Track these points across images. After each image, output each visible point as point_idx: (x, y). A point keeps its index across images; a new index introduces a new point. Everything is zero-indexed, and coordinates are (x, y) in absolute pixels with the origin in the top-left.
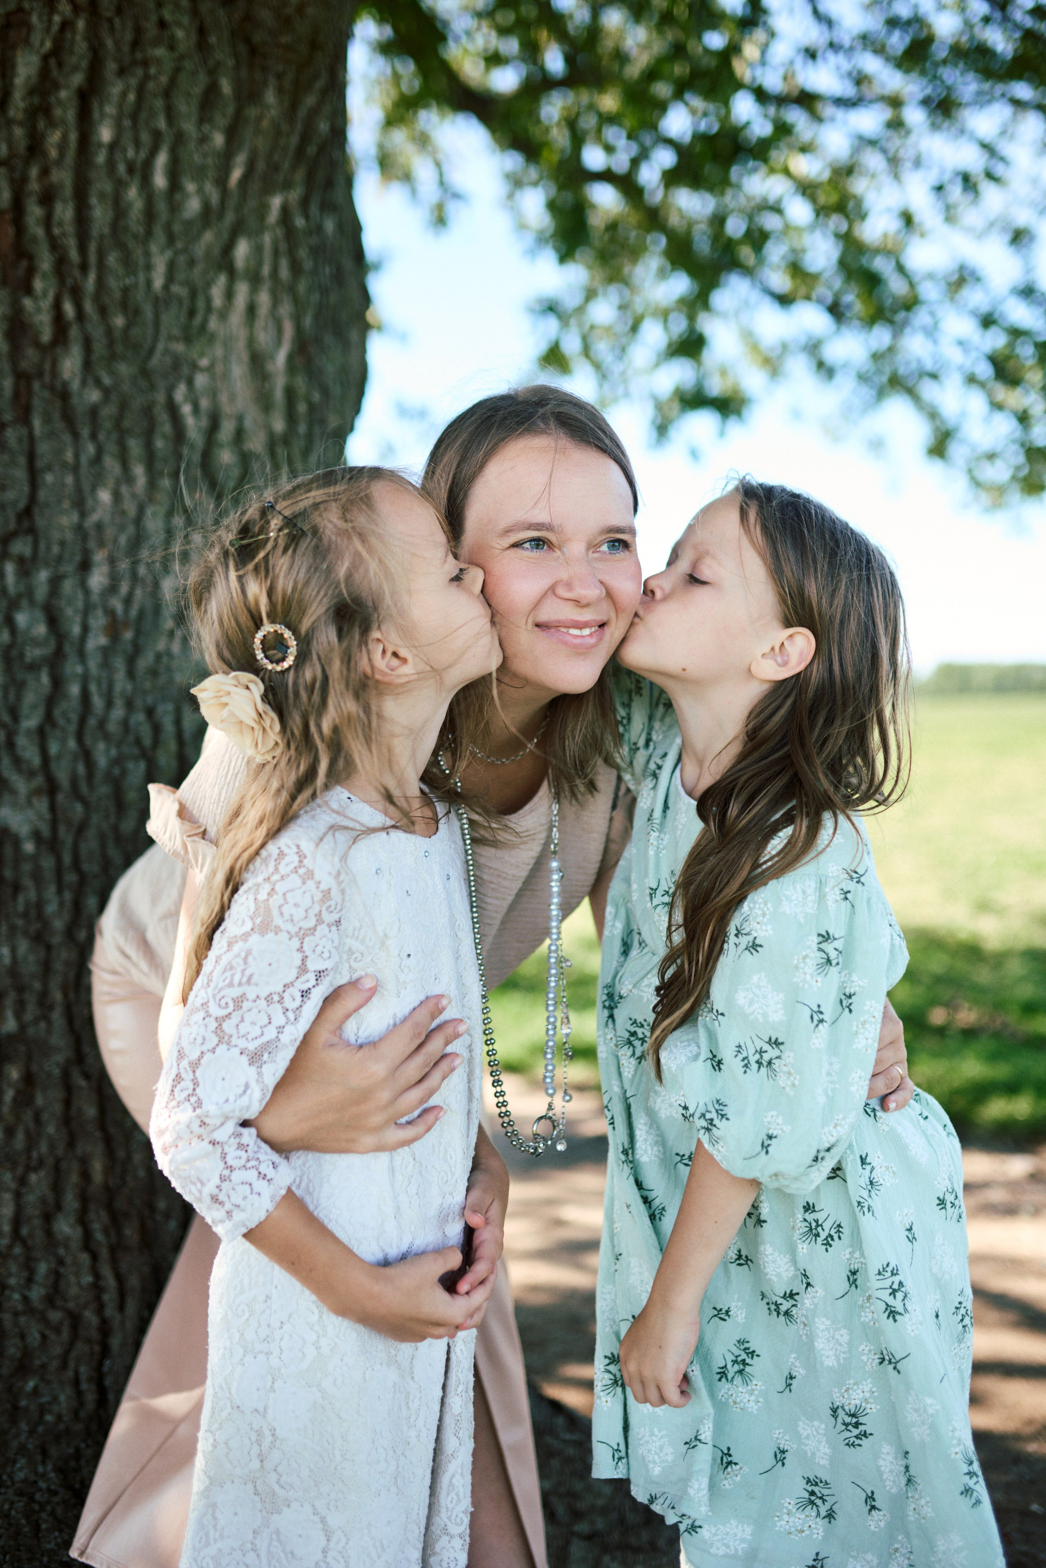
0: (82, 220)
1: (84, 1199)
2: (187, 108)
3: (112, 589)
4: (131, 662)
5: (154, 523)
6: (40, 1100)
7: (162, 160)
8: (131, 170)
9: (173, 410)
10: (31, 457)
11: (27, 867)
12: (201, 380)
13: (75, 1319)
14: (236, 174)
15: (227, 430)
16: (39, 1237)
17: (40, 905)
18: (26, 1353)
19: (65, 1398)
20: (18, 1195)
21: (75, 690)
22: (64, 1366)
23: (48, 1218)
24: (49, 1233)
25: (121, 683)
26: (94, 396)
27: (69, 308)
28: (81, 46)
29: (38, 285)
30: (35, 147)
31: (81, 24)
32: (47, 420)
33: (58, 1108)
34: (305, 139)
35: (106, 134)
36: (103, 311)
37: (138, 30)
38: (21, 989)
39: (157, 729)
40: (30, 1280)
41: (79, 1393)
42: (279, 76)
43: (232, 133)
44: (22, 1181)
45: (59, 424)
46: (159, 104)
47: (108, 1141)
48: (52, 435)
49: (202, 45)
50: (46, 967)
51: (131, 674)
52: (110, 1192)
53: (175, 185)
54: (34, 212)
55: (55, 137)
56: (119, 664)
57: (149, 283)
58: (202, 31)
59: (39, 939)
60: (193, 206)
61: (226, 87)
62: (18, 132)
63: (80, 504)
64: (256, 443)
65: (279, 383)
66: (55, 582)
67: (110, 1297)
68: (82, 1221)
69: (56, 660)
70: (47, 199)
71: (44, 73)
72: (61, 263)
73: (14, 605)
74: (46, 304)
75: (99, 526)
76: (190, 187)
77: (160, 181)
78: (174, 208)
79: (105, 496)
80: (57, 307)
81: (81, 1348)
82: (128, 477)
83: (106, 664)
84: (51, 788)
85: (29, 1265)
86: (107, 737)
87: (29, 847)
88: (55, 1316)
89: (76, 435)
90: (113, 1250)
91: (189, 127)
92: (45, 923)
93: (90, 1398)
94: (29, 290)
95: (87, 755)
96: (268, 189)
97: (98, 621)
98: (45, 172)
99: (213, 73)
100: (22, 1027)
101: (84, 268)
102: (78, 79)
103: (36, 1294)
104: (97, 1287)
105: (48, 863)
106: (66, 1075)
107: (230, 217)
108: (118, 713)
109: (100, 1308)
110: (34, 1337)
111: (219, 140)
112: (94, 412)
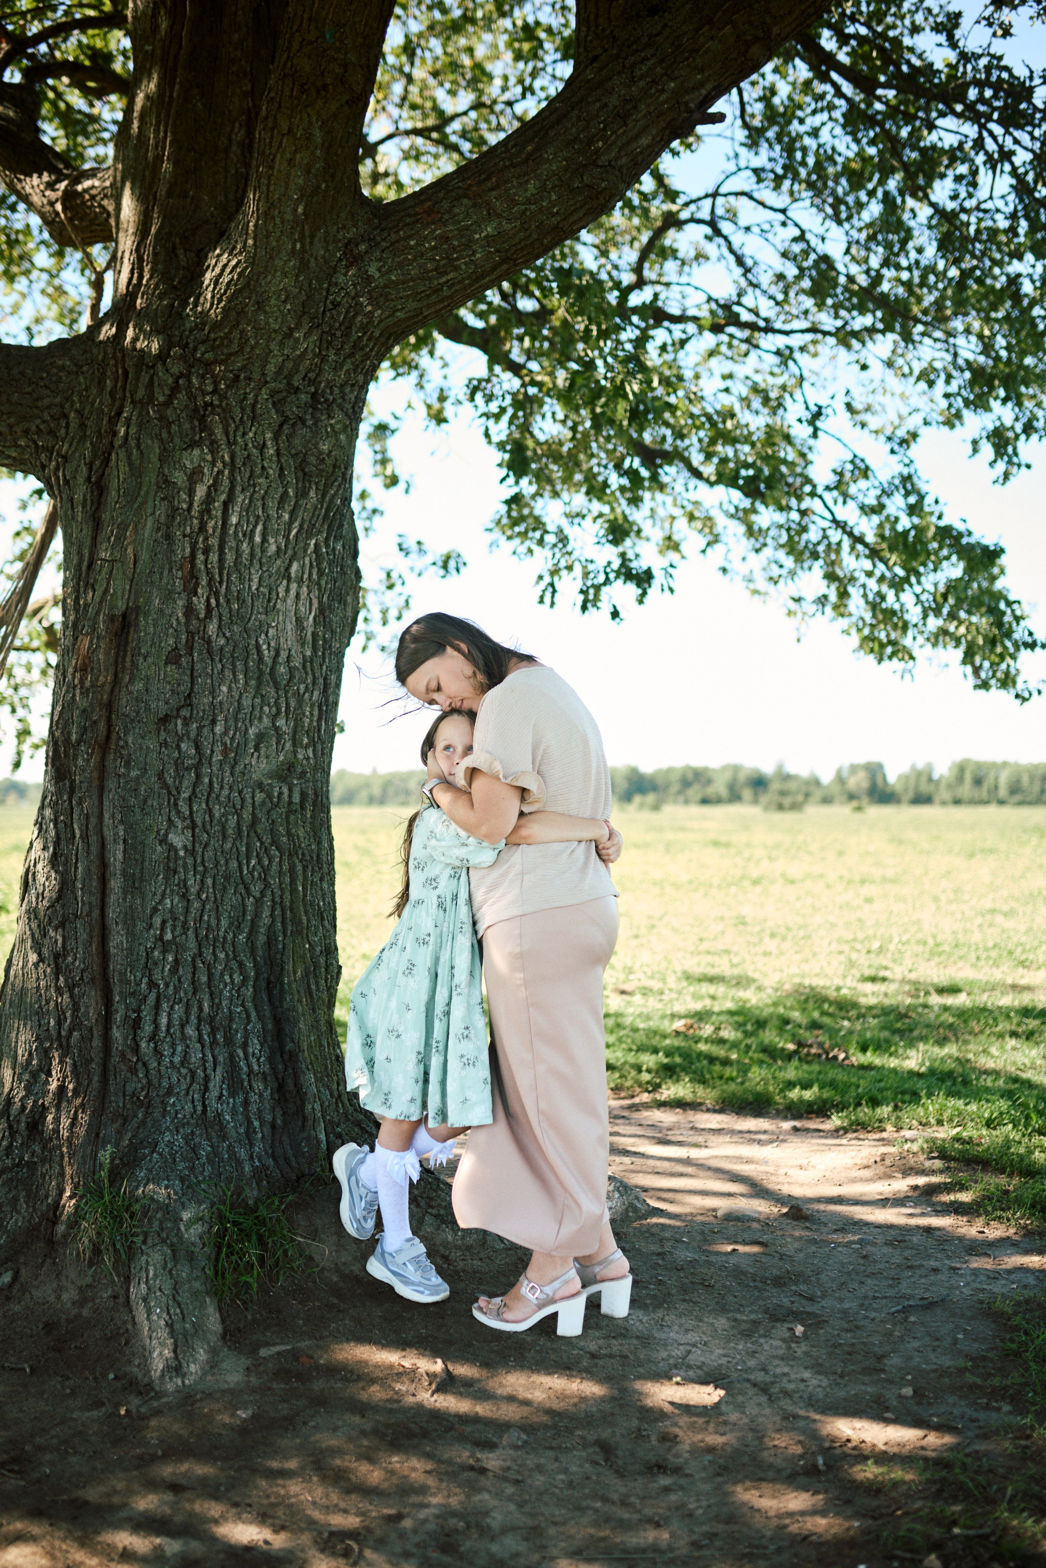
0: (221, 560)
1: (199, 1019)
2: (272, 504)
3: (226, 733)
4: (233, 767)
5: (246, 702)
6: (181, 972)
7: (259, 528)
8: (244, 535)
9: (258, 647)
10: (192, 670)
11: (180, 862)
12: (272, 632)
13: (193, 1073)
14: (294, 532)
15: (284, 655)
16: (178, 1034)
17: (185, 881)
18: (171, 1087)
19: (188, 1107)
20: (169, 1015)
21: (206, 780)
22: (187, 1094)
23: (182, 1026)
24: (183, 1033)
25: (228, 778)
26: (222, 641)
27: (213, 601)
28: (226, 482)
29: (200, 591)
30: (202, 528)
31: (226, 472)
32: (200, 654)
33: (189, 976)
34: (328, 510)
35: (234, 520)
36: (228, 602)
37: (252, 471)
38: (175, 919)
39: (243, 800)
40: (173, 1054)
41: (194, 1107)
42: (316, 484)
43: (292, 513)
44: (172, 1008)
45: (206, 655)
46: (259, 503)
47: (211, 994)
48: (202, 660)
49: (281, 475)
50: (187, 910)
51: (232, 774)
52: (212, 1019)
53: (264, 540)
54: (200, 557)
55: (211, 524)
56: (227, 769)
57: (250, 587)
58: (282, 469)
59: (184, 897)
60: (273, 548)
61: (291, 492)
62: (195, 521)
63: (213, 693)
64: (297, 663)
65: (310, 631)
66: (200, 728)
67: (210, 1064)
68: (198, 1029)
69: (198, 766)
70: (206, 551)
71: (209, 494)
72: (211, 580)
73: (181, 740)
74: (203, 600)
75: (221, 703)
76: (272, 540)
77: (258, 539)
78: (263, 551)
79: (224, 689)
80: (208, 600)
81: (195, 1086)
82: (235, 680)
83: (221, 769)
84: (194, 826)
85: (173, 1046)
86: (220, 803)
87: (182, 853)
88: (184, 1071)
89: (212, 660)
90: (211, 1044)
91: (273, 513)
92: (187, 889)
93: (199, 1108)
94: (196, 594)
95: (210, 811)
96: (309, 537)
97: (218, 748)
98: (206, 539)
99: (285, 487)
100: (174, 937)
101: (221, 582)
102: (223, 497)
103: (177, 1059)
104: (204, 1060)
105: (190, 861)
106: (194, 961)
107: (290, 552)
108: (225, 792)
109: (205, 1070)
110: (174, 1079)
111: (286, 516)
112: (222, 648)
